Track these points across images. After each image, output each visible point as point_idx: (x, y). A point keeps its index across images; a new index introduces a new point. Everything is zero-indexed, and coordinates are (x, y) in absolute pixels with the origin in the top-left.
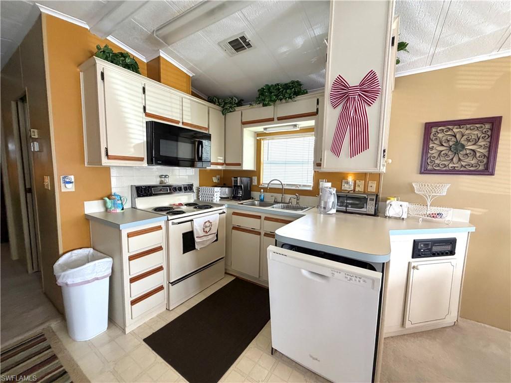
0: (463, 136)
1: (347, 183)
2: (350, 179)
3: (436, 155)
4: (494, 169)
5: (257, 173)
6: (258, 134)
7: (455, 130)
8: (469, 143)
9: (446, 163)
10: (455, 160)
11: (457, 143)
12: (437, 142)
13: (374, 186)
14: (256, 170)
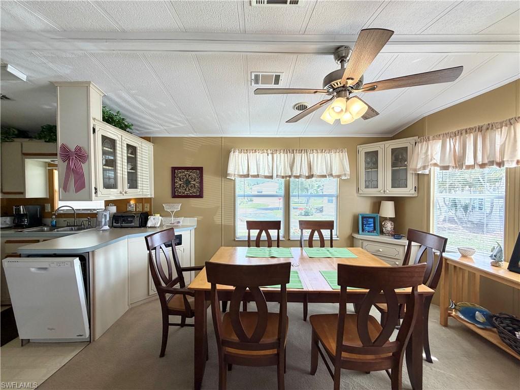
0: (189, 176)
1: (130, 206)
2: (132, 202)
3: (178, 186)
4: (202, 194)
5: (50, 200)
6: (50, 165)
7: (186, 173)
8: (192, 180)
9: (184, 191)
10: (187, 189)
11: (187, 180)
12: (178, 179)
13: (149, 207)
14: (48, 197)
